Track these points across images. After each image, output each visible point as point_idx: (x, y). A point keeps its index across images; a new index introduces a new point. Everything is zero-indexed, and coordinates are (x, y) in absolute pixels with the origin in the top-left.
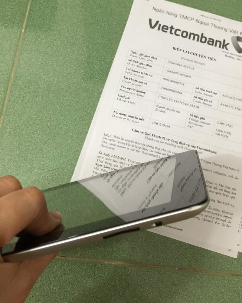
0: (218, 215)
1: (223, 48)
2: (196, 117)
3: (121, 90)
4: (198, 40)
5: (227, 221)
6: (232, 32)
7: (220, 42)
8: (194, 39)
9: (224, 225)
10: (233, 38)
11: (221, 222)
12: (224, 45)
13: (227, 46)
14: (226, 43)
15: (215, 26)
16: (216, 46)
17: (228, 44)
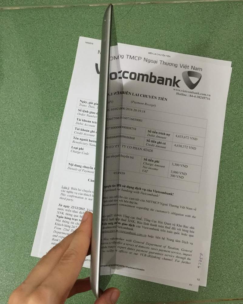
0: (178, 253)
1: (174, 86)
2: (150, 160)
3: (74, 142)
4: (147, 81)
5: (187, 259)
6: (183, 67)
7: (171, 80)
8: (143, 80)
9: (184, 262)
10: (183, 73)
11: (181, 260)
12: (175, 83)
13: (178, 83)
14: (176, 81)
15: (164, 63)
16: (166, 84)
17: (179, 81)
